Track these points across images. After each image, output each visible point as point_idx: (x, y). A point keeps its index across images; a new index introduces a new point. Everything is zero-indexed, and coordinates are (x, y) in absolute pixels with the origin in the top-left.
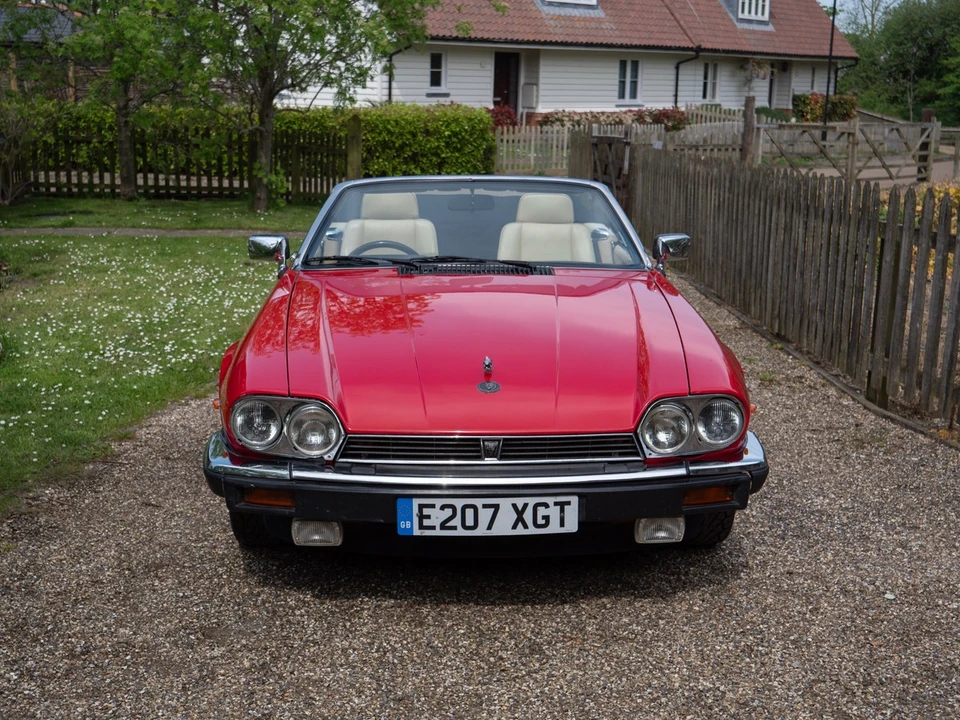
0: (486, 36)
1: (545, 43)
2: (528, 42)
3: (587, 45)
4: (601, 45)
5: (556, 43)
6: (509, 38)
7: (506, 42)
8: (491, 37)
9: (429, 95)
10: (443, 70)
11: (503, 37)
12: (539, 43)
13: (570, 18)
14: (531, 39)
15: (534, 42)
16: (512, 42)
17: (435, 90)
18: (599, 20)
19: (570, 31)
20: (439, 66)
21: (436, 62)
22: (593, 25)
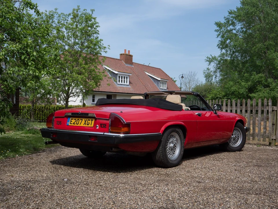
0: (105, 91)
1: (118, 93)
2: (114, 92)
3: (127, 93)
4: (130, 93)
5: (120, 93)
6: (110, 91)
7: (109, 92)
8: (106, 91)
9: (92, 104)
10: (95, 98)
11: (109, 91)
12: (117, 93)
13: (123, 88)
14: (115, 92)
15: (115, 93)
16: (111, 92)
17: (93, 103)
18: (129, 88)
19: (123, 90)
20: (94, 98)
21: (94, 97)
22: (128, 89)
